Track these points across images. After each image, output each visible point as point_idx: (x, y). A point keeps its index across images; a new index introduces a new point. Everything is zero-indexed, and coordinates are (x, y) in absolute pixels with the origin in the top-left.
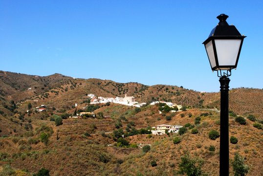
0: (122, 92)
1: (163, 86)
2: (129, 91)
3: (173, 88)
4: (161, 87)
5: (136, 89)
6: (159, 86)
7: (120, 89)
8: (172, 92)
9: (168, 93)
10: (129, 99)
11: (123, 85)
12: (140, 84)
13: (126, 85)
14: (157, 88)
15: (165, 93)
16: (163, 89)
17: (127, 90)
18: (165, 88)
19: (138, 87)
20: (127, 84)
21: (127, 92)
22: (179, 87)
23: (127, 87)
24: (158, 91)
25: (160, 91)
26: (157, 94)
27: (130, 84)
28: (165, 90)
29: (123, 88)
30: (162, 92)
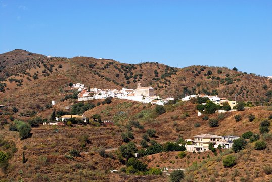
0: (132, 80)
1: (203, 68)
2: (144, 77)
3: (220, 71)
4: (199, 70)
5: (156, 73)
6: (196, 68)
7: (129, 75)
8: (218, 79)
9: (211, 79)
10: (145, 91)
11: (133, 67)
12: (163, 65)
13: (138, 68)
14: (193, 72)
15: (206, 79)
16: (203, 73)
17: (141, 75)
18: (206, 72)
19: (158, 71)
20: (140, 65)
21: (141, 79)
22: (230, 70)
23: (141, 71)
24: (194, 77)
25: (198, 77)
26: (193, 82)
27: (146, 66)
28: (205, 75)
29: (133, 72)
30: (201, 78)
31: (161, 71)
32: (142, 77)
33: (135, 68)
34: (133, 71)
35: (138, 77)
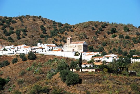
0: (14, 36)
1: (105, 25)
2: (29, 34)
3: (127, 29)
4: (100, 26)
5: (44, 29)
6: (96, 24)
7: (8, 30)
8: (128, 37)
9: (117, 38)
11: (10, 20)
13: (19, 22)
14: (93, 29)
15: (110, 37)
16: (106, 30)
17: (25, 31)
18: (108, 29)
19: (45, 26)
20: (20, 18)
21: (26, 35)
22: (137, 28)
23: (23, 25)
24: (96, 34)
25: (100, 35)
26: (96, 40)
27: (28, 20)
28: (109, 33)
29: (14, 27)
30: (105, 37)
31: (48, 27)
32: (27, 33)
33: (14, 22)
34: (12, 25)
35: (22, 33)
